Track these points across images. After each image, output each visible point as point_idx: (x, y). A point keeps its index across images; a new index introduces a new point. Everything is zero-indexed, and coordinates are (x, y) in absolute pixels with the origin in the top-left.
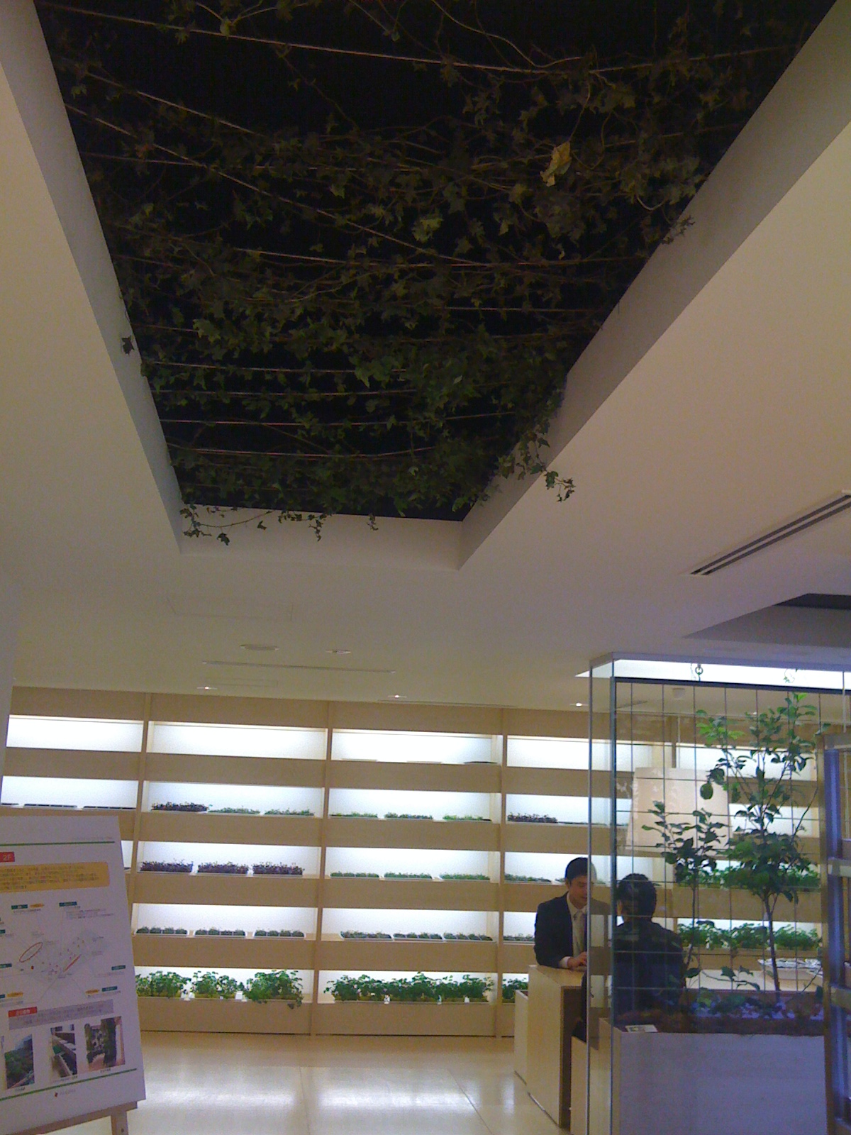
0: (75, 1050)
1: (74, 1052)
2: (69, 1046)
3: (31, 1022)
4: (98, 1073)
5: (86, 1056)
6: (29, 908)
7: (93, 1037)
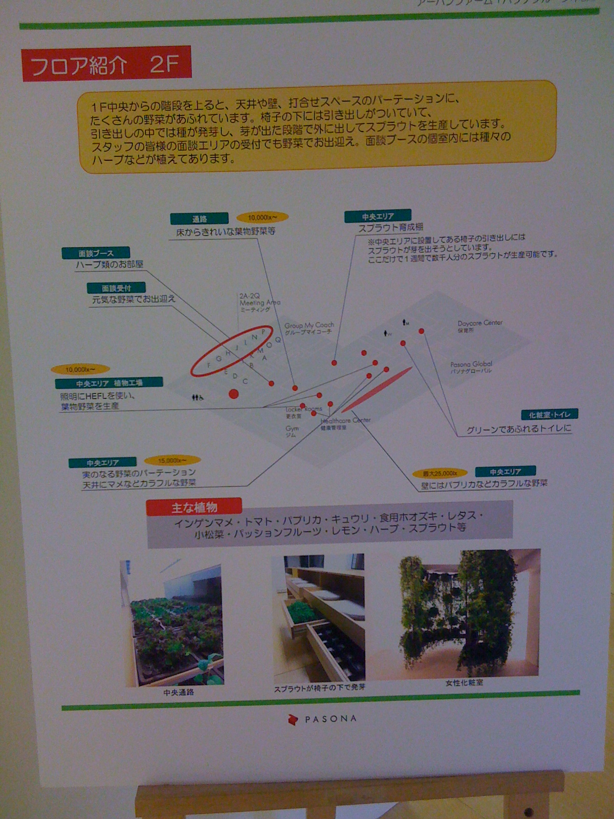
0: (362, 619)
1: (360, 623)
2: (345, 608)
3: (219, 535)
4: (438, 685)
5: (399, 640)
6: (234, 223)
7: (430, 592)
